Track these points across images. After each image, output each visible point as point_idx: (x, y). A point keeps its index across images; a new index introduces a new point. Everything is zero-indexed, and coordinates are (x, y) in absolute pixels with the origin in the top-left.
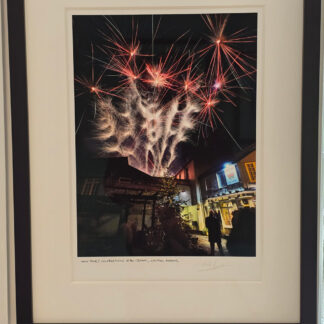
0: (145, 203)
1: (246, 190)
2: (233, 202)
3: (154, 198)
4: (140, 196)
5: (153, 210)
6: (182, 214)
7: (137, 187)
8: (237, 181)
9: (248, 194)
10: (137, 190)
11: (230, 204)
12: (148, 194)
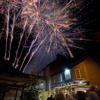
0: (17, 90)
1: (74, 83)
2: (67, 89)
3: (24, 86)
4: (15, 85)
5: (22, 94)
6: (39, 96)
7: (13, 79)
8: (71, 78)
9: (75, 86)
10: (13, 81)
11: (66, 91)
12: (20, 84)
